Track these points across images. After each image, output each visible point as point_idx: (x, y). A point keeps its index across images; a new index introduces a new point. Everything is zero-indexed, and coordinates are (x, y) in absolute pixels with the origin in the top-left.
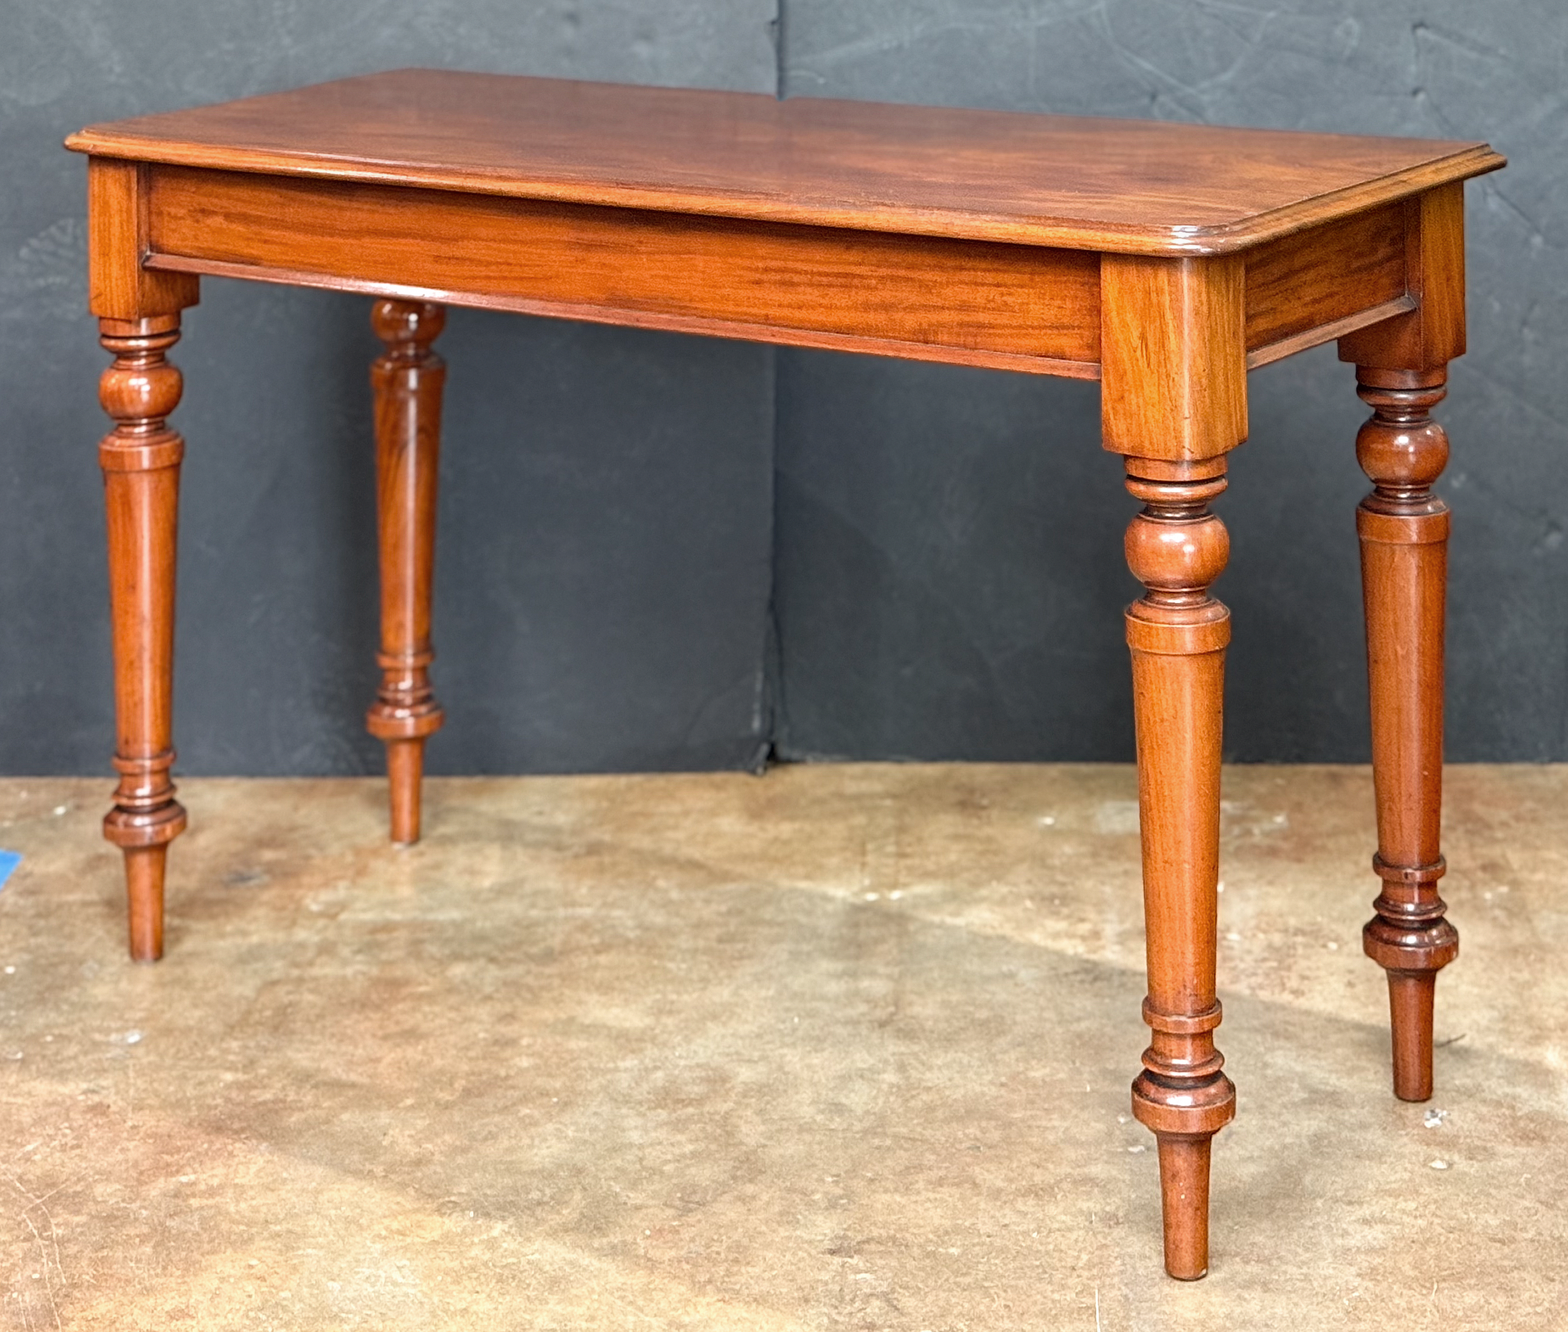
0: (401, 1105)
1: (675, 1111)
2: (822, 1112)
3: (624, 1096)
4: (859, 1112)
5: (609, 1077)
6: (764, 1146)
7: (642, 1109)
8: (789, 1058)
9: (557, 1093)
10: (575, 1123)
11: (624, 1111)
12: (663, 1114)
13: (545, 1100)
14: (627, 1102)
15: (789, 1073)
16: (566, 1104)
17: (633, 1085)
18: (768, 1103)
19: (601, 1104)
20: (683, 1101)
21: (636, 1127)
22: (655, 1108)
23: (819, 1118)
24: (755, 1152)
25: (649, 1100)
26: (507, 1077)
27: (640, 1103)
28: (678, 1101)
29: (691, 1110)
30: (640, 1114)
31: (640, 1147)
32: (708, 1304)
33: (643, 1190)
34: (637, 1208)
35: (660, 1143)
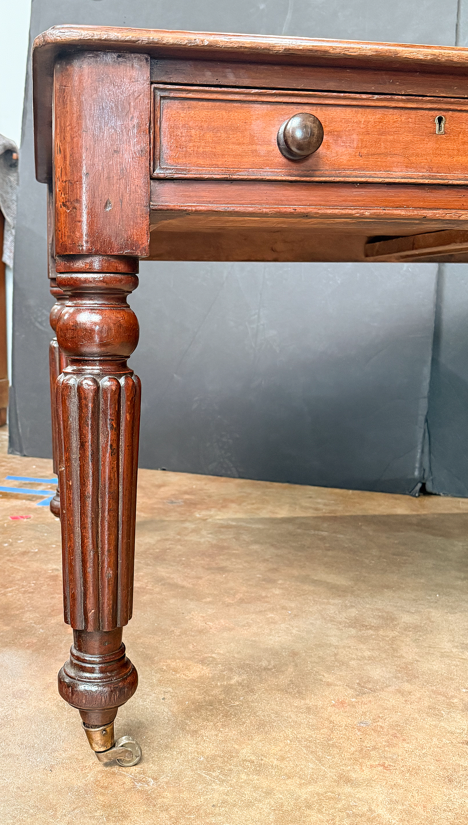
0: (204, 600)
1: (360, 630)
2: (457, 647)
3: (330, 617)
5: (323, 606)
6: (417, 661)
7: (340, 626)
9: (292, 609)
10: (299, 627)
11: (329, 625)
12: (353, 631)
13: (284, 611)
14: (332, 621)
15: (433, 622)
16: (295, 615)
17: (337, 612)
18: (420, 636)
19: (316, 619)
20: (366, 626)
21: (335, 635)
22: (349, 627)
23: (454, 650)
24: (411, 664)
25: (346, 622)
26: (266, 597)
27: (340, 623)
28: (363, 626)
29: (371, 632)
30: (339, 629)
31: (336, 647)
32: (371, 766)
33: (335, 674)
34: (329, 684)
35: (349, 647)
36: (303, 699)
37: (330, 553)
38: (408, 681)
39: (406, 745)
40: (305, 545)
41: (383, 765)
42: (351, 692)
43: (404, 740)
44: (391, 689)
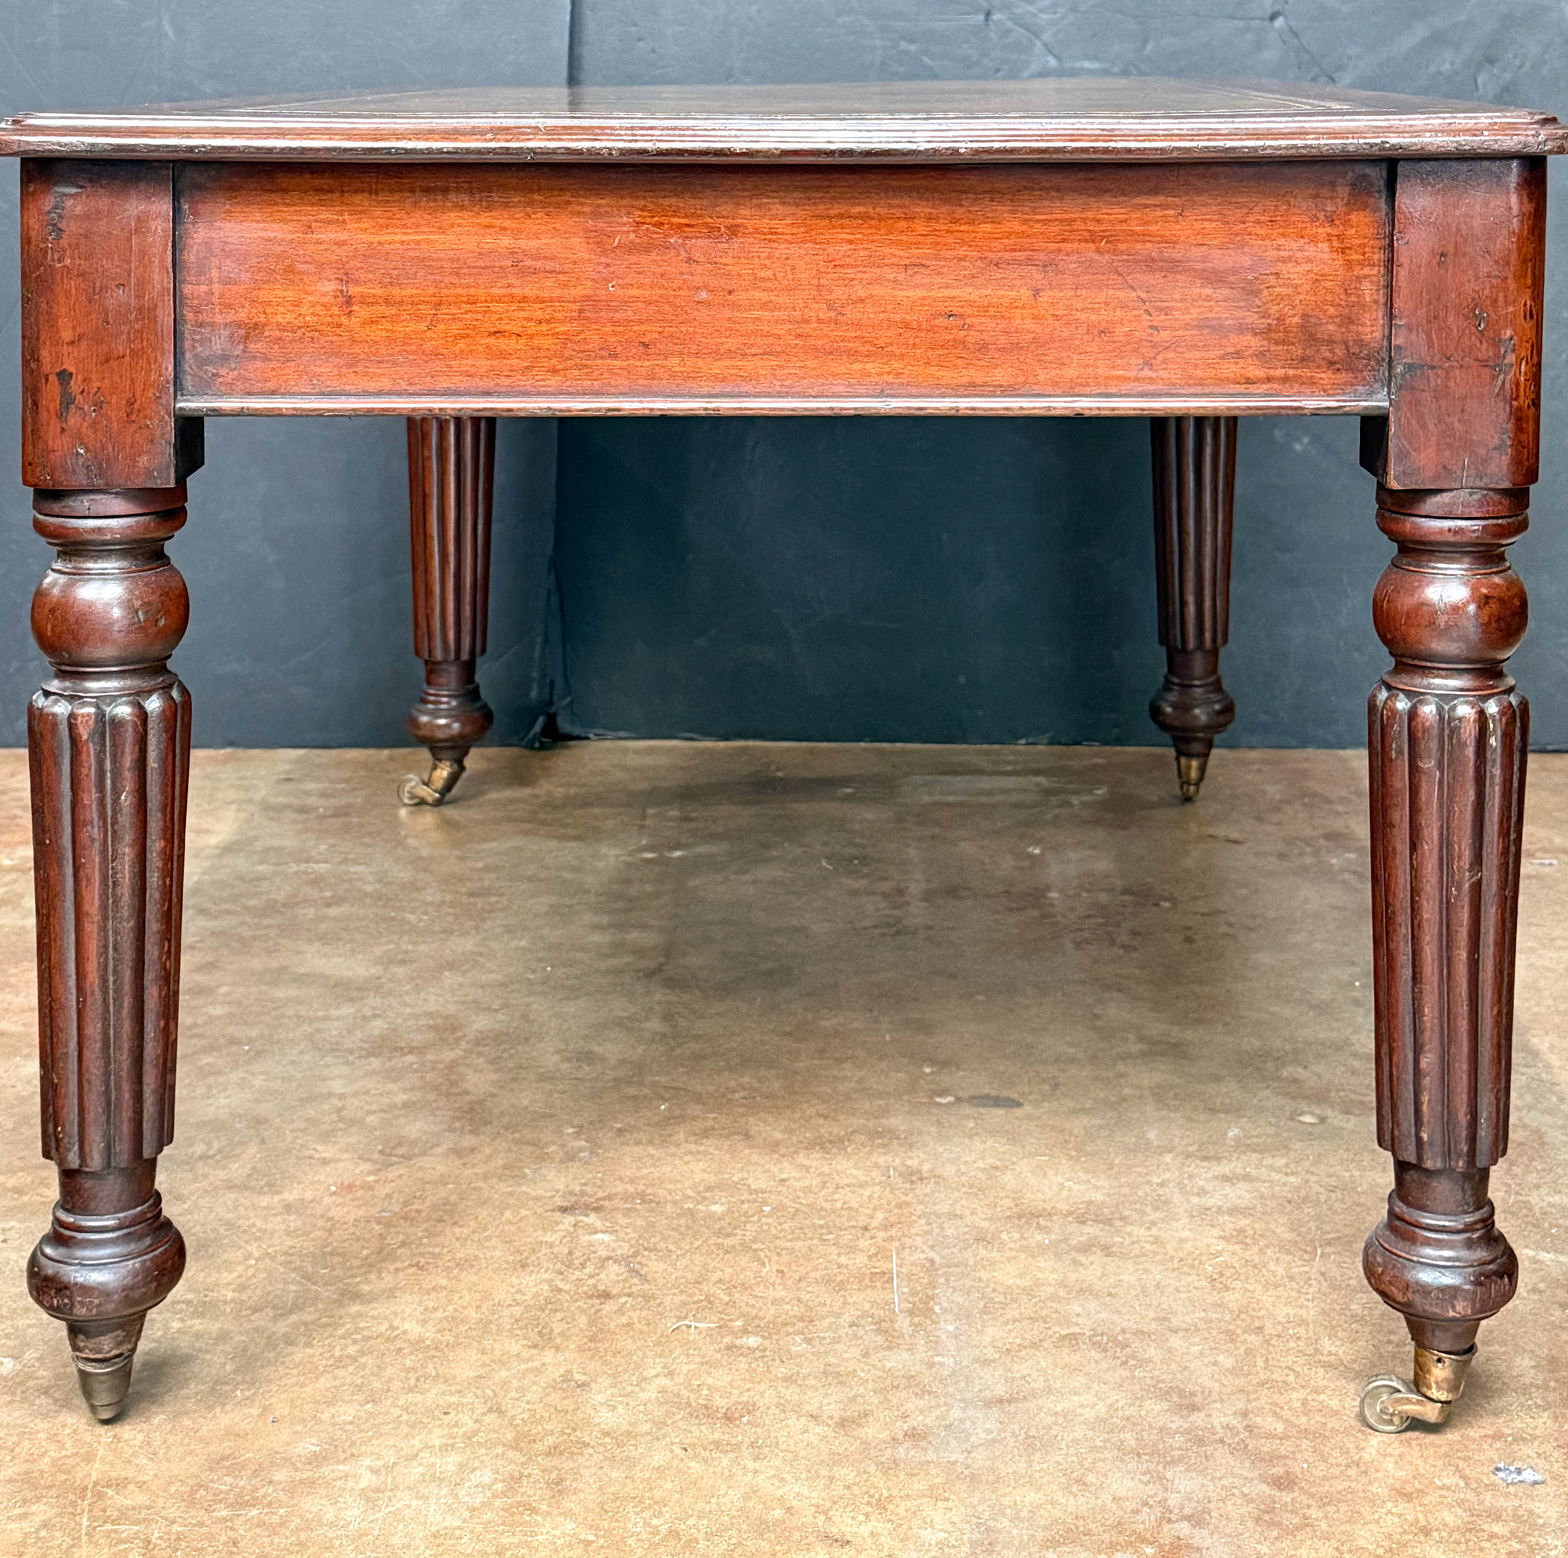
1: (390, 1059)
2: (568, 1060)
3: (331, 1044)
4: (613, 1061)
5: (316, 1025)
6: (493, 1095)
7: (351, 1058)
8: (535, 1006)
9: (250, 1041)
10: (267, 1073)
11: (329, 1059)
12: (375, 1063)
13: (235, 1048)
14: (333, 1050)
15: (533, 1021)
16: (258, 1052)
17: (345, 1032)
18: (505, 1050)
19: (302, 1052)
20: (402, 1049)
21: (340, 1077)
22: (368, 1057)
23: (565, 1066)
24: (481, 1102)
25: (362, 1049)
27: (351, 1052)
28: (396, 1049)
29: (410, 1058)
30: (347, 1063)
31: (341, 1097)
32: (397, 1270)
33: (336, 1143)
34: (325, 1162)
35: (366, 1093)
36: (277, 1193)
37: (333, 911)
38: (471, 1132)
39: (457, 1230)
40: (276, 902)
41: (417, 1265)
42: (366, 1166)
43: (455, 1223)
44: (439, 1150)
